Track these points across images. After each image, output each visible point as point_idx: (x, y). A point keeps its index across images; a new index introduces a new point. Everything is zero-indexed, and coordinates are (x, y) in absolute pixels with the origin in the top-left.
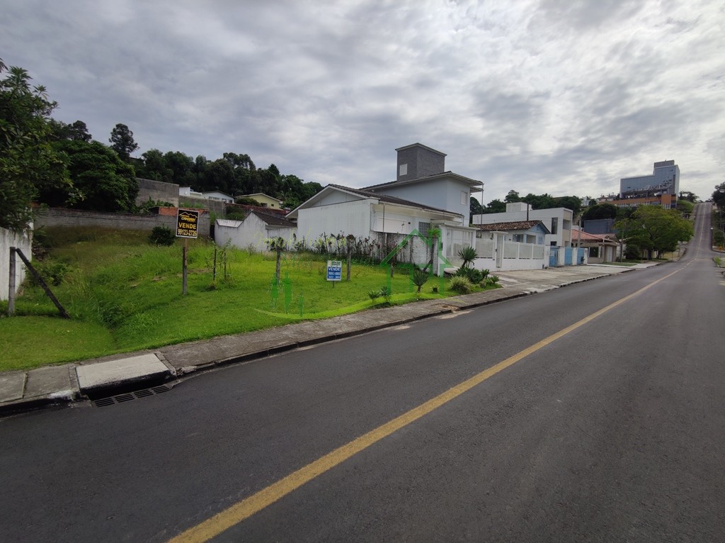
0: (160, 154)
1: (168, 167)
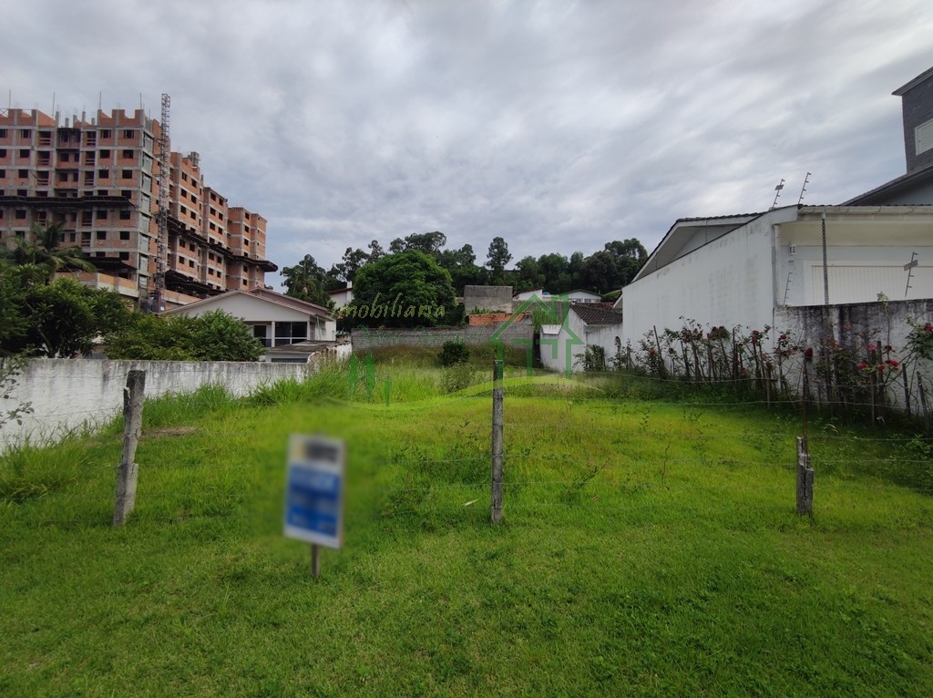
0: (533, 260)
1: (540, 272)
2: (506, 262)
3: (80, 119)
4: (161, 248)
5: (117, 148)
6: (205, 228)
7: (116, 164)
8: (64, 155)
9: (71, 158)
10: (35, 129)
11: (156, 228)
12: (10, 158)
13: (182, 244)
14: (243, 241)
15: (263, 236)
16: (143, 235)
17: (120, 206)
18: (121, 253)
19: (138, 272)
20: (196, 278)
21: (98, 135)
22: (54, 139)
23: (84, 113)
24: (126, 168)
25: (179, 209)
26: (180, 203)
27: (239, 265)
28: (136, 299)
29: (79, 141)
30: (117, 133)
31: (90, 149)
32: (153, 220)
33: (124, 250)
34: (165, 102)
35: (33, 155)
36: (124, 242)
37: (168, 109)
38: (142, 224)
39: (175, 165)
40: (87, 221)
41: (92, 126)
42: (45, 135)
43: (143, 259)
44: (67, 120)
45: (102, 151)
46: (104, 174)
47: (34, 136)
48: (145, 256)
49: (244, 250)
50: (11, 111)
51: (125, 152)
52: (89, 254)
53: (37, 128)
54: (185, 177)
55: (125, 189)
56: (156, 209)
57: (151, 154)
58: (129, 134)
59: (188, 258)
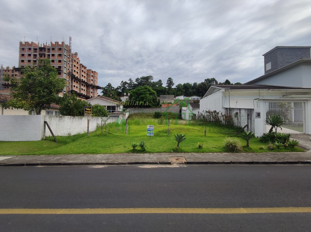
0: (181, 85)
1: (183, 89)
2: (172, 85)
3: (45, 44)
4: (69, 83)
5: (56, 53)
6: (80, 76)
7: (56, 58)
8: (41, 55)
9: (43, 56)
10: (32, 48)
11: (68, 77)
12: (25, 56)
13: (75, 82)
14: (91, 80)
15: (97, 78)
16: (65, 79)
17: (58, 71)
19: (64, 90)
20: (78, 92)
21: (51, 49)
22: (38, 50)
23: (46, 43)
24: (59, 59)
25: (74, 71)
26: (74, 69)
27: (90, 87)
29: (45, 51)
30: (56, 49)
31: (49, 54)
32: (67, 75)
34: (70, 39)
35: (32, 55)
37: (71, 41)
38: (64, 76)
39: (72, 57)
41: (49, 47)
42: (35, 49)
44: (41, 45)
45: (52, 54)
46: (53, 61)
47: (32, 50)
49: (91, 82)
50: (26, 43)
51: (59, 54)
53: (33, 47)
54: (75, 61)
55: (59, 65)
56: (68, 71)
57: (66, 55)
58: (60, 49)
59: (76, 86)
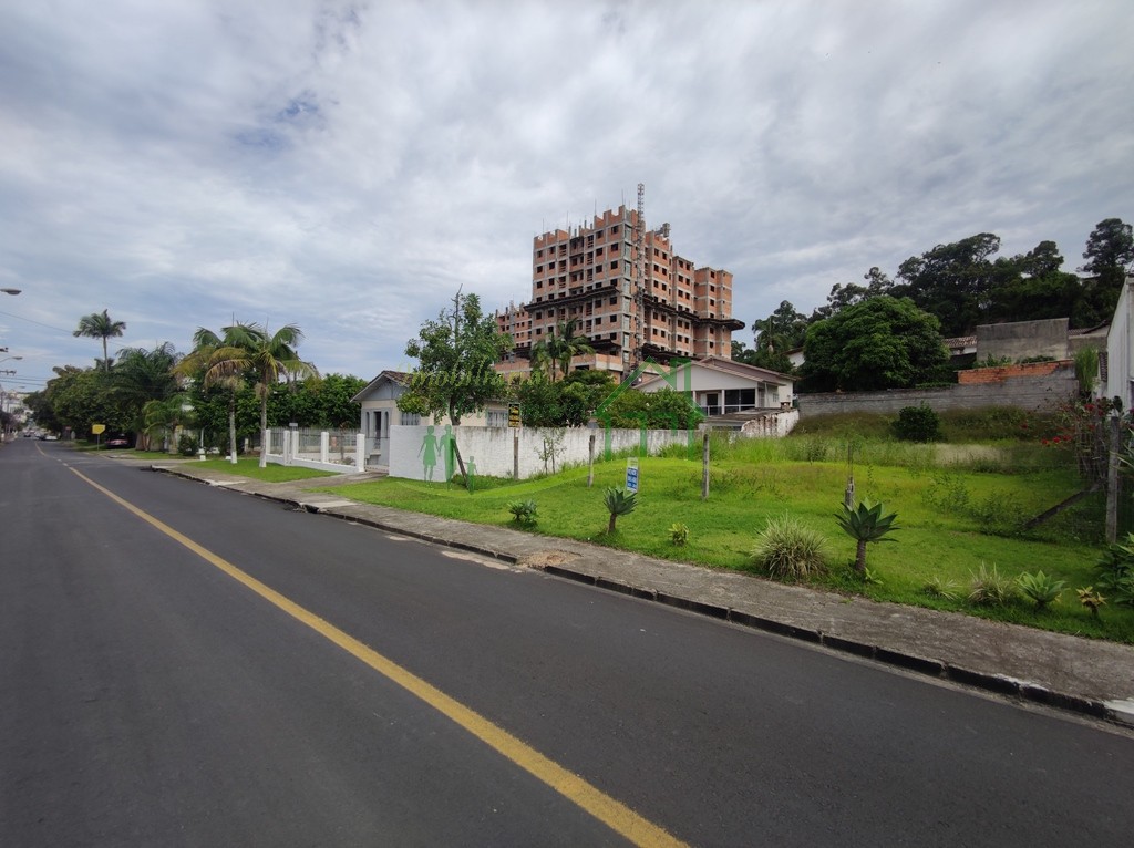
3: (583, 227)
4: (639, 324)
5: (606, 245)
6: (674, 296)
7: (607, 259)
8: (574, 262)
9: (579, 261)
10: (557, 245)
11: (634, 307)
12: (545, 271)
13: (656, 318)
14: (709, 302)
15: (729, 292)
16: (626, 316)
17: (610, 293)
18: (611, 334)
19: (623, 348)
20: (668, 347)
21: (595, 237)
22: (568, 249)
24: (613, 260)
25: (653, 285)
26: (654, 279)
27: (706, 327)
28: (621, 373)
29: (583, 246)
30: (607, 232)
31: (590, 251)
32: (633, 301)
33: (613, 331)
34: (640, 191)
35: (557, 265)
36: (613, 324)
37: (642, 197)
38: (625, 306)
39: (649, 244)
40: (589, 312)
41: (589, 231)
42: (563, 247)
43: (626, 337)
44: (575, 231)
45: (597, 250)
46: (599, 269)
47: (557, 250)
48: (627, 334)
49: (710, 310)
50: (544, 235)
51: (613, 246)
52: (590, 338)
53: (558, 243)
54: (657, 252)
55: (613, 278)
56: (635, 290)
57: (630, 242)
58: (615, 230)
59: (660, 329)
